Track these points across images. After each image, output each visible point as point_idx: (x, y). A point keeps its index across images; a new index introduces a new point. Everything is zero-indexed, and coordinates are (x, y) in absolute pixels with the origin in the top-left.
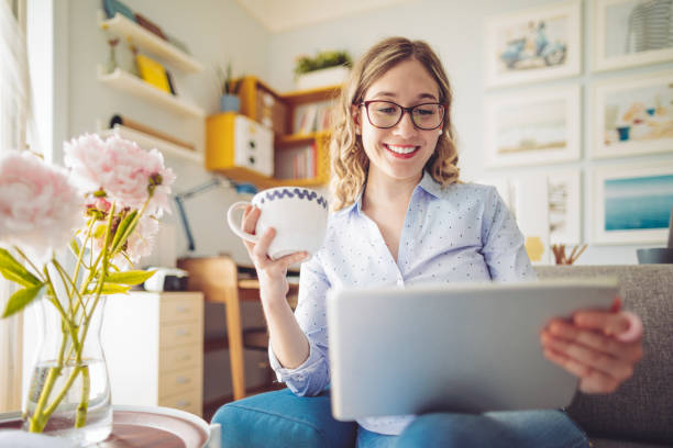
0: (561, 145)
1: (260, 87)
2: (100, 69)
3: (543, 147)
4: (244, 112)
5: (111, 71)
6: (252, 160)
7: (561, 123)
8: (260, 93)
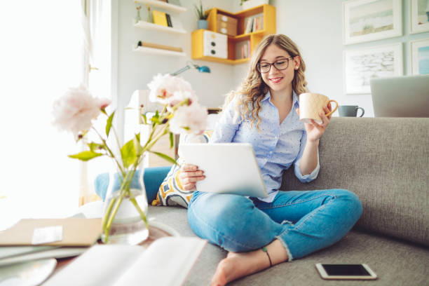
0: (390, 27)
1: (219, 12)
2: (134, 21)
3: (377, 30)
4: (210, 28)
5: (137, 22)
6: (213, 52)
7: (389, 13)
8: (219, 15)
